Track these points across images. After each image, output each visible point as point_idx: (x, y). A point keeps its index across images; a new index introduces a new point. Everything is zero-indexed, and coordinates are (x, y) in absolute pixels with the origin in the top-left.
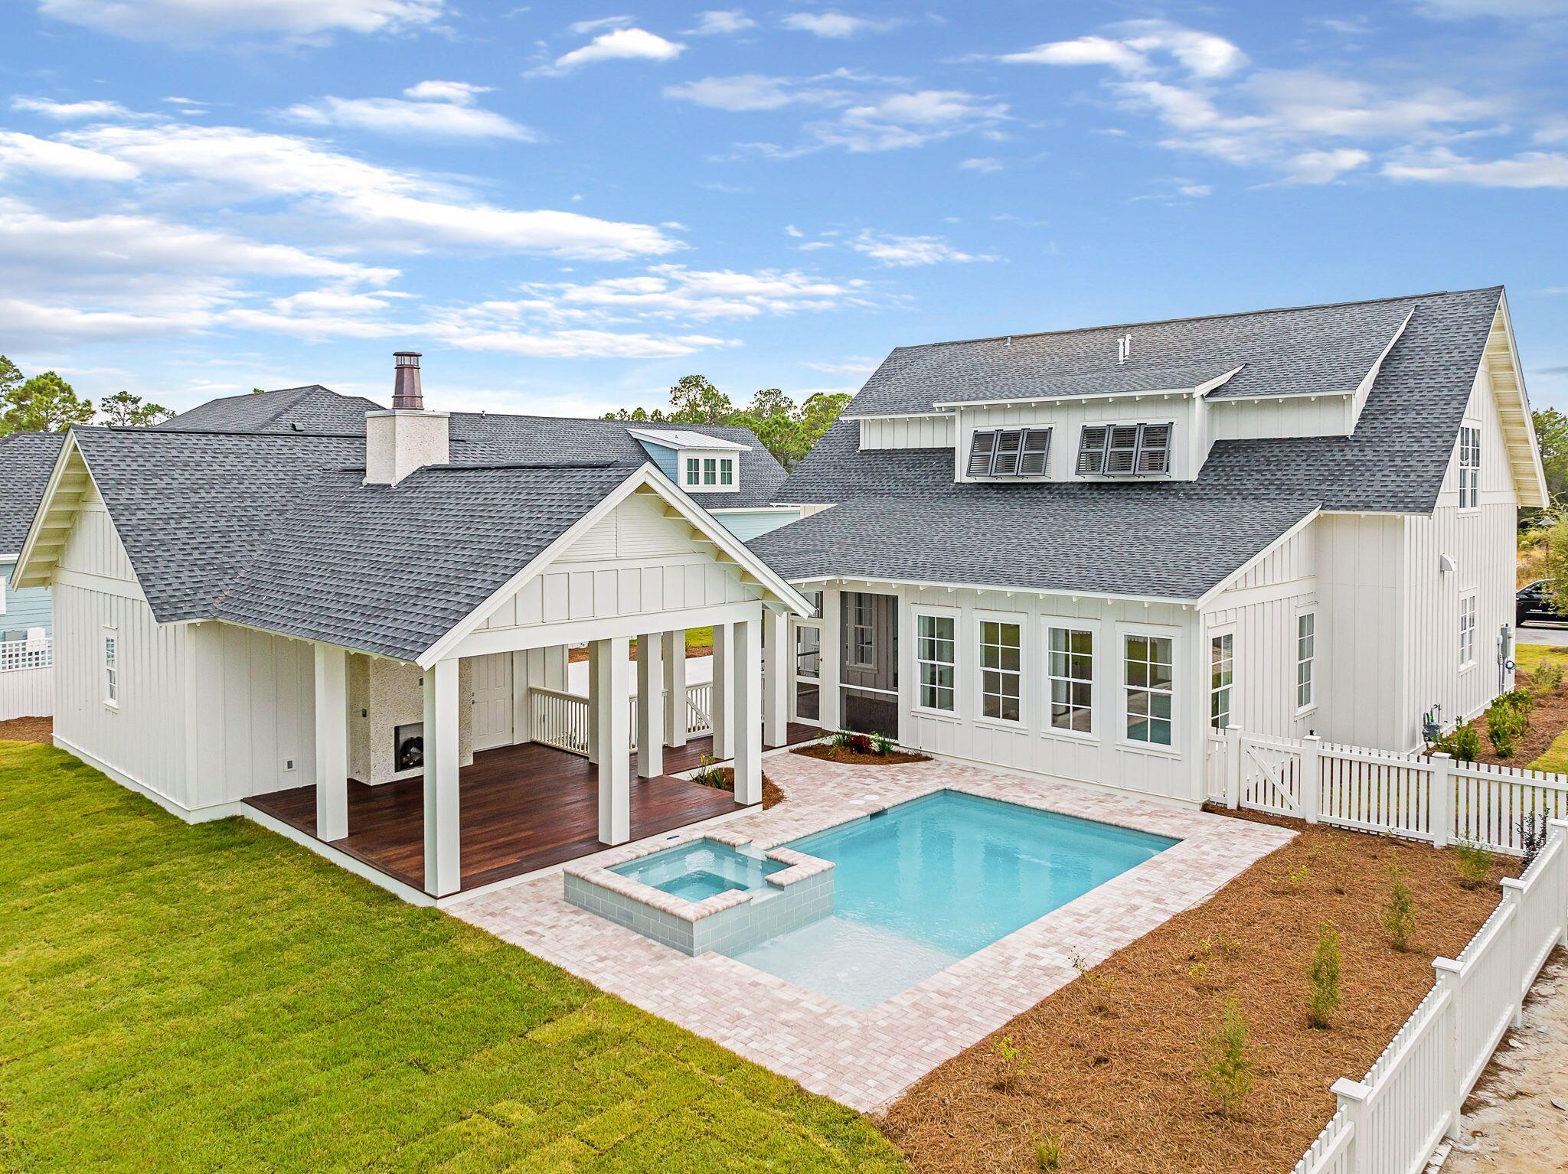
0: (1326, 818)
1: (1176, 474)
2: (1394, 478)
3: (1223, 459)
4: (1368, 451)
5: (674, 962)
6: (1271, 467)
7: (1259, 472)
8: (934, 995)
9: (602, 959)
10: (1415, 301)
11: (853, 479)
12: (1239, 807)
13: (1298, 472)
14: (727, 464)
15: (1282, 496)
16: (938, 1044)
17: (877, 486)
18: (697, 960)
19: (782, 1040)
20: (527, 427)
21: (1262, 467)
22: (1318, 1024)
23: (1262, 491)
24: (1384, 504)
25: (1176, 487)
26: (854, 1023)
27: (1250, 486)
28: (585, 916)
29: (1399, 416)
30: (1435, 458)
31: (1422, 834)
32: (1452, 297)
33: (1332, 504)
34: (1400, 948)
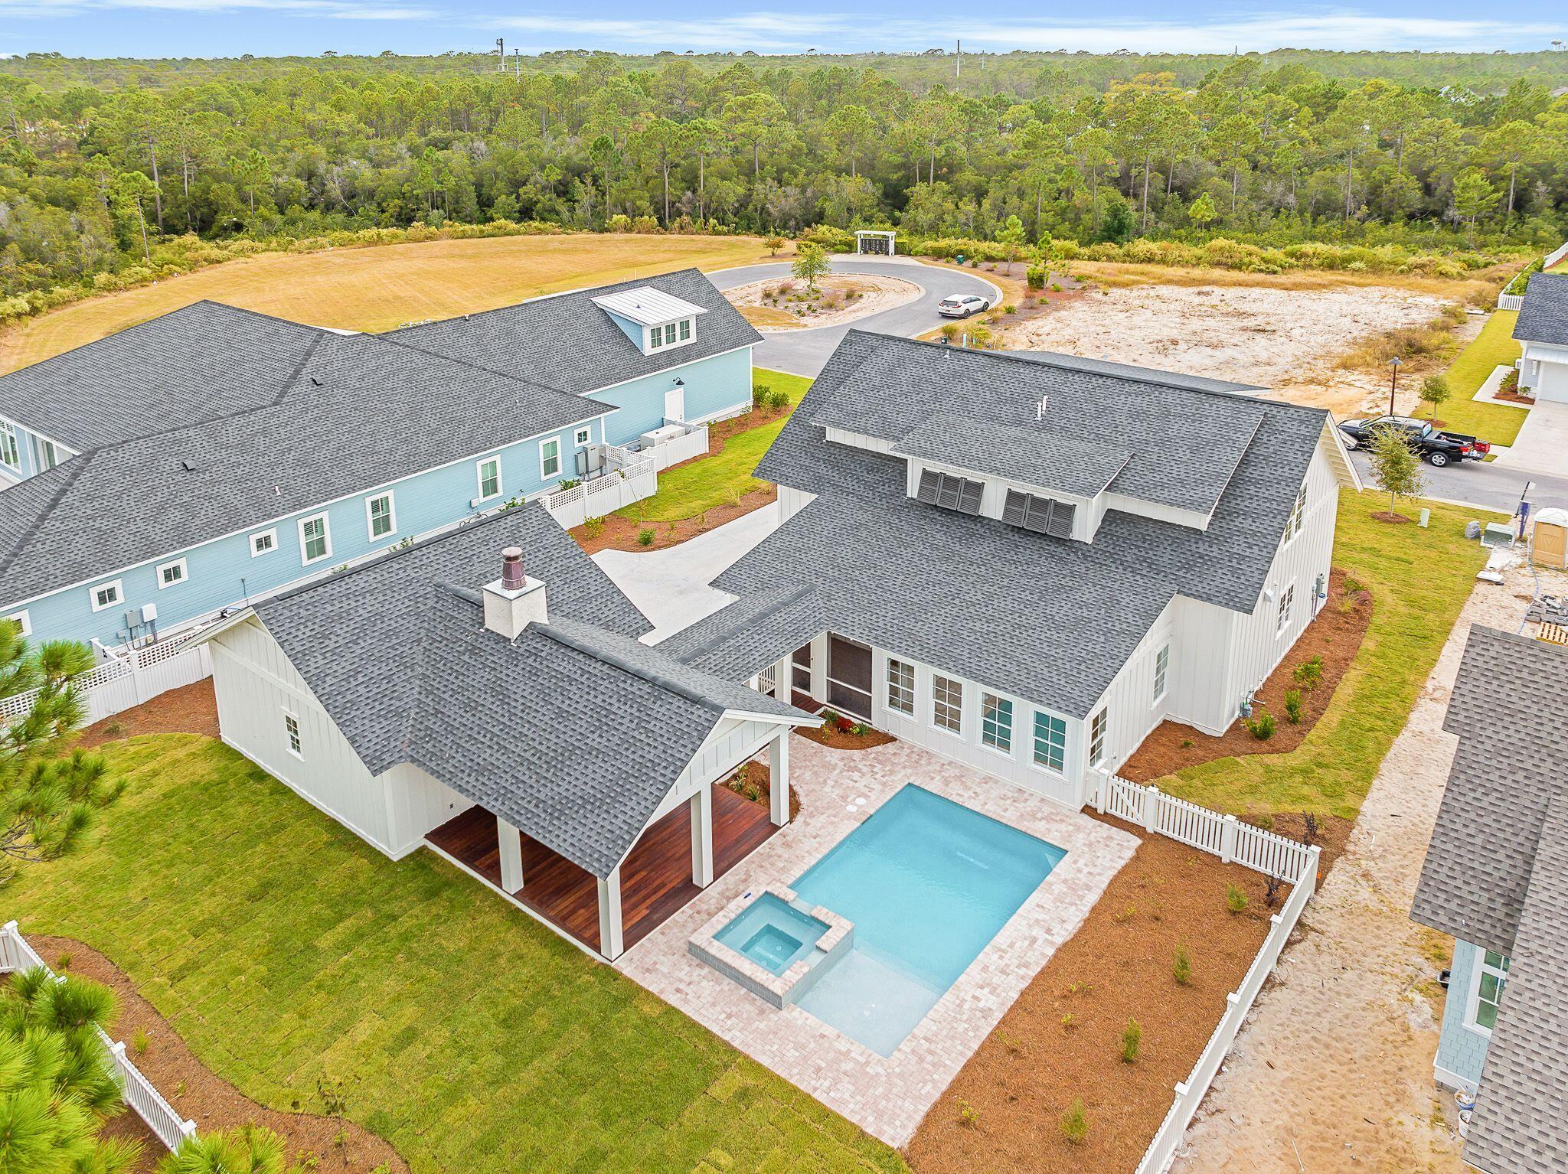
0: (1159, 830)
1: (1075, 535)
2: (1229, 577)
3: (1112, 527)
4: (1215, 548)
5: (771, 1016)
6: (1146, 545)
7: (1137, 547)
8: (922, 1041)
9: (729, 1016)
10: (1265, 406)
11: (822, 469)
12: (1105, 813)
13: (1165, 556)
14: (685, 325)
15: (1151, 574)
16: (929, 1087)
17: (842, 483)
18: (784, 1013)
19: (847, 1088)
20: (506, 321)
21: (1140, 544)
22: (1127, 1061)
23: (1138, 566)
24: (1221, 599)
25: (1076, 545)
26: (883, 1072)
27: (1129, 559)
28: (706, 970)
29: (1240, 519)
30: (1260, 567)
31: (1216, 852)
32: (1292, 411)
33: (1186, 590)
34: (1181, 983)
